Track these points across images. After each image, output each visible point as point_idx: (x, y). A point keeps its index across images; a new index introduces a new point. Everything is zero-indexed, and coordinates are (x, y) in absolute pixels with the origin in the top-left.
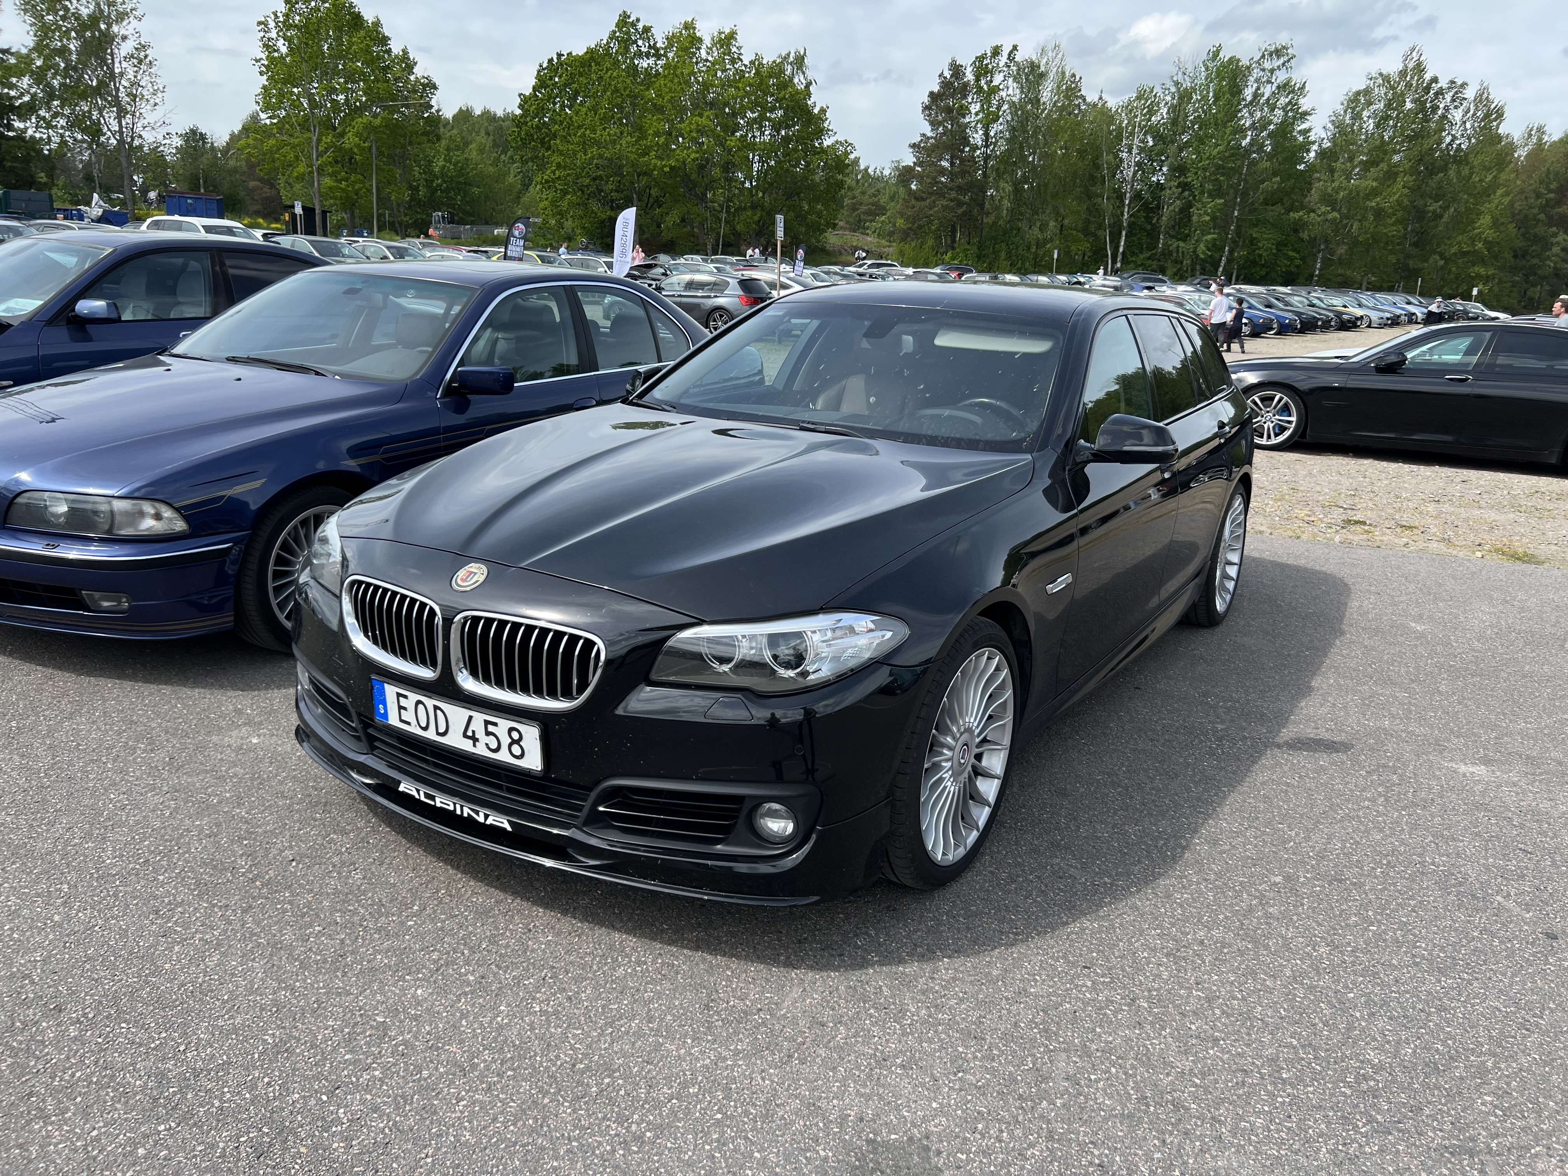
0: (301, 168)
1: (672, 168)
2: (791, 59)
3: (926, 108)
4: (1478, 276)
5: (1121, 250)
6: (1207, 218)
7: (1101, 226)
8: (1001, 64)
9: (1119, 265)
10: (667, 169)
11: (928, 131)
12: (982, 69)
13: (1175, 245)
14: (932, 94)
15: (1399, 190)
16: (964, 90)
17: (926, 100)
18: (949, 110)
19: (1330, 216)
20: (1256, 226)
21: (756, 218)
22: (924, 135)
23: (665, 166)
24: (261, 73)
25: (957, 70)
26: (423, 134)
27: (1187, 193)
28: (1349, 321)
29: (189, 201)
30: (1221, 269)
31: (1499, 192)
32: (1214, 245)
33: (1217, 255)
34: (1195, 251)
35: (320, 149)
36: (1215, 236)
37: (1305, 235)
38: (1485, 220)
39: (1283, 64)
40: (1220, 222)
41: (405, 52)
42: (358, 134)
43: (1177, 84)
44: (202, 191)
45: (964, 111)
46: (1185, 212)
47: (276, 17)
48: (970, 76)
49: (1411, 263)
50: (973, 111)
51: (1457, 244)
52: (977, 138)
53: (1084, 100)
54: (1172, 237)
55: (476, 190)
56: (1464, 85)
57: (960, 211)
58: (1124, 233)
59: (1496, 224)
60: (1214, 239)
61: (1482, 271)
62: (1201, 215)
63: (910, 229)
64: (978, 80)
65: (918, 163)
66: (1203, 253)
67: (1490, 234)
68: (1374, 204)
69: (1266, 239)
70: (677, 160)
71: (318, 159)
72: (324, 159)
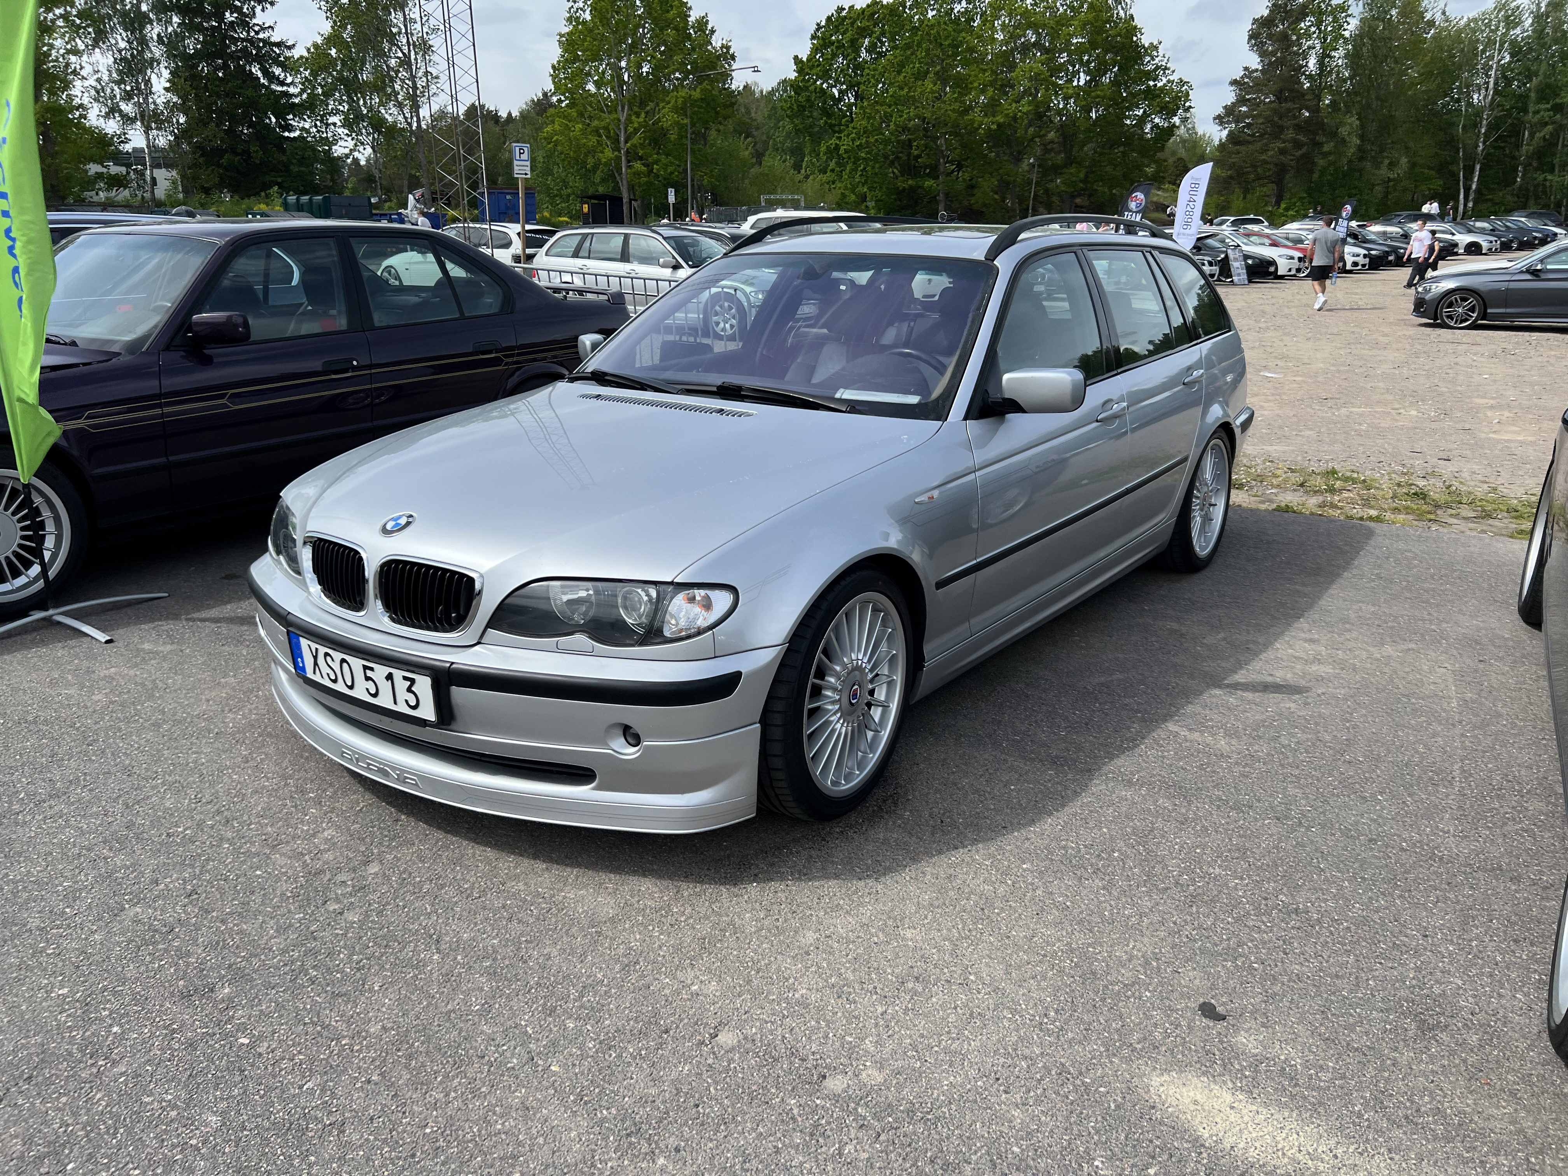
0: (609, 153)
1: (999, 125)
3: (1253, 36)
5: (1474, 187)
7: (1455, 161)
9: (1470, 205)
10: (994, 127)
11: (1254, 63)
13: (1541, 178)
14: (1259, 21)
17: (1251, 27)
21: (1082, 175)
22: (1246, 69)
23: (992, 123)
29: (508, 197)
35: (630, 130)
41: (704, 19)
42: (675, 109)
53: (1424, 17)
54: (1536, 168)
57: (1299, 153)
58: (1478, 167)
65: (1241, 101)
70: (1007, 115)
71: (626, 142)
72: (635, 140)
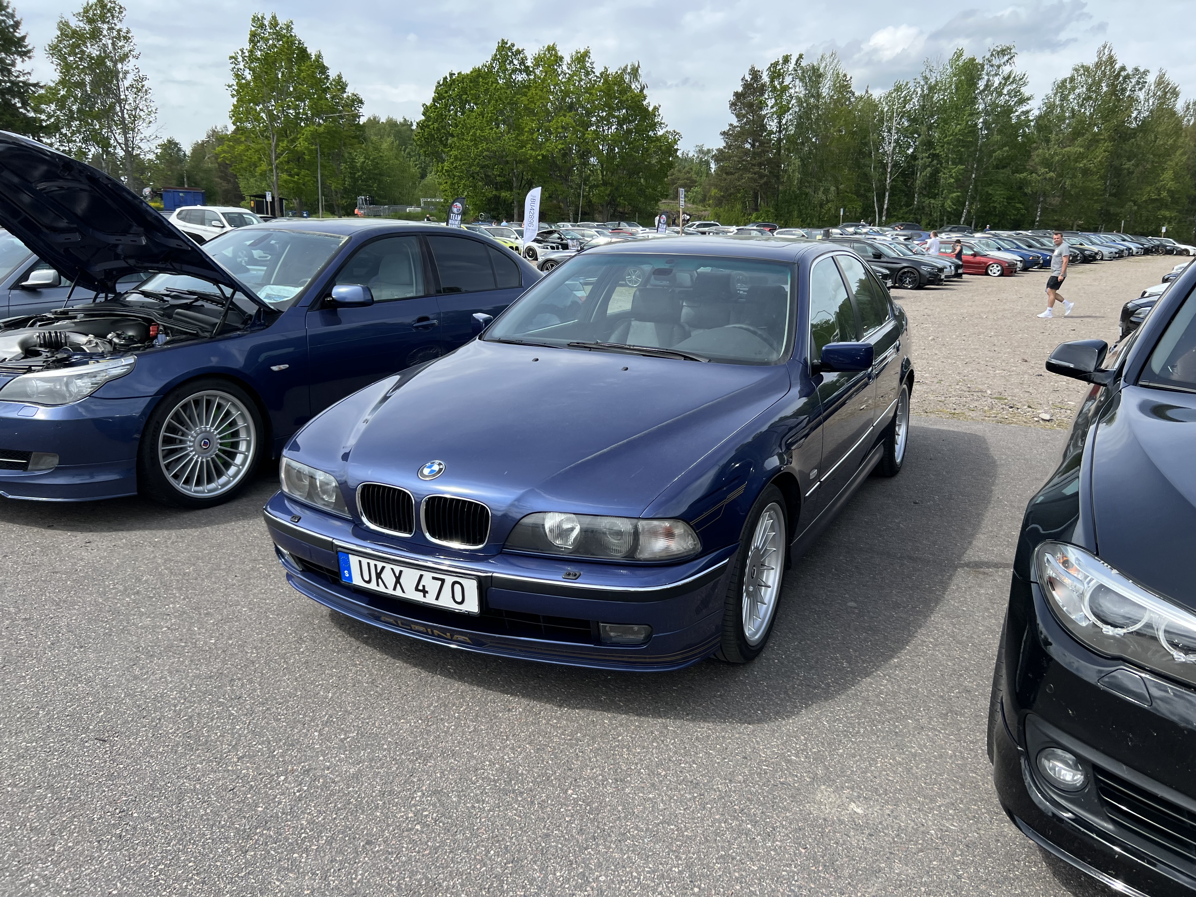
0: (264, 167)
1: (543, 156)
2: (629, 70)
3: (733, 104)
4: (1165, 218)
5: (885, 207)
6: (952, 180)
7: (870, 190)
8: (791, 69)
9: (884, 218)
10: (540, 158)
11: (735, 121)
12: (776, 73)
13: (927, 202)
14: (736, 94)
15: (1101, 153)
16: (762, 89)
17: (732, 98)
18: (751, 105)
19: (1048, 176)
20: (991, 185)
21: (608, 192)
22: (731, 125)
23: (539, 155)
24: (233, 96)
25: (755, 74)
26: (353, 138)
27: (935, 162)
28: (1090, 256)
29: (181, 194)
30: (963, 219)
31: (1178, 153)
32: (958, 201)
33: (960, 209)
34: (943, 206)
35: (278, 151)
36: (959, 194)
37: (1028, 190)
38: (1168, 175)
39: (1007, 61)
40: (961, 183)
41: (340, 77)
42: (306, 140)
43: (926, 78)
44: (186, 186)
45: (762, 105)
46: (934, 176)
47: (243, 52)
48: (765, 78)
49: (1112, 210)
50: (770, 105)
51: (1147, 193)
52: (772, 125)
53: (853, 94)
54: (924, 196)
55: (388, 180)
56: (1146, 72)
57: (762, 182)
58: (887, 194)
59: (1177, 177)
60: (958, 196)
61: (1167, 214)
62: (946, 178)
63: (723, 196)
64: (772, 81)
65: (729, 146)
66: (950, 207)
67: (1171, 185)
68: (1081, 165)
69: (999, 195)
70: (548, 151)
71: (276, 160)
72: (281, 159)
